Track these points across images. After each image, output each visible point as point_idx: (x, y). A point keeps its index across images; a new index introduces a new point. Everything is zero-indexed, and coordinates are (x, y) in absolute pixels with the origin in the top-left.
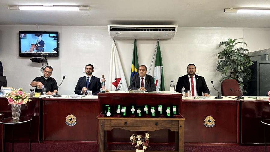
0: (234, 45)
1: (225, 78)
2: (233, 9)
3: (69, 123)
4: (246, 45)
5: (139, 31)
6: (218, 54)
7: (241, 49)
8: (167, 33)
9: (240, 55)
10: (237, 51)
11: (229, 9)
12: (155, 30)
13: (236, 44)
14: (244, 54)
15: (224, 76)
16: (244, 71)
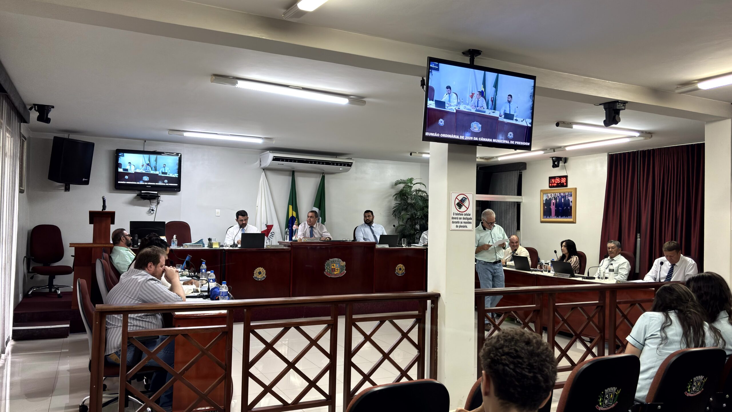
0: (412, 185)
1: (402, 225)
2: (419, 153)
3: (258, 277)
4: (425, 187)
5: (308, 163)
6: (396, 194)
7: (419, 191)
8: (341, 168)
9: (420, 199)
10: (415, 192)
11: (416, 153)
12: (328, 163)
13: (415, 184)
14: (422, 197)
15: (401, 223)
16: (423, 217)
